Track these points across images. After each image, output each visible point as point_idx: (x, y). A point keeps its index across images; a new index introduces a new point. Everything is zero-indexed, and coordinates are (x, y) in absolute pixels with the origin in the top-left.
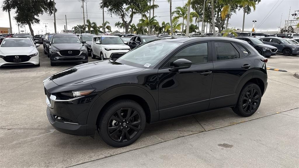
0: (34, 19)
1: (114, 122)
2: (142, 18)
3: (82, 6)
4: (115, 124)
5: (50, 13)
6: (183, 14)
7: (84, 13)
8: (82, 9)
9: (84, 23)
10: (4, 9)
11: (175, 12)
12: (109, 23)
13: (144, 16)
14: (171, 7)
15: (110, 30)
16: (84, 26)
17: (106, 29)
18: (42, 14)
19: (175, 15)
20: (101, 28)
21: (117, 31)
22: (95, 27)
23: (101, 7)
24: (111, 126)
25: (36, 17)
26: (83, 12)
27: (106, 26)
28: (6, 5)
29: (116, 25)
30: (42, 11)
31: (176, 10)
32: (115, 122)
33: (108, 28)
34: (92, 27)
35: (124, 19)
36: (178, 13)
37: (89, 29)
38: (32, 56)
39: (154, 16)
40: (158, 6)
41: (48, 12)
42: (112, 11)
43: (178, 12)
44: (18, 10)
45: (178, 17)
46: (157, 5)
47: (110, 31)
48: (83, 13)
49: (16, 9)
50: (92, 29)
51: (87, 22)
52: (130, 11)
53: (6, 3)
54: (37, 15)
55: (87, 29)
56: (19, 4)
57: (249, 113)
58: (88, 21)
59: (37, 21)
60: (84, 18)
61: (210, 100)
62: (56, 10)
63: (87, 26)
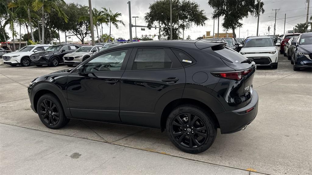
0: (238, 23)
5: (256, 15)
7: (308, 8)
8: (307, 3)
9: (307, 20)
10: (214, 17)
16: (307, 24)
18: (247, 17)
25: (240, 21)
26: (307, 7)
41: (254, 15)
49: (224, 16)
51: (311, 19)
53: (216, 12)
59: (240, 25)
60: (308, 14)
61: (119, 112)
62: (263, 11)
63: (310, 24)
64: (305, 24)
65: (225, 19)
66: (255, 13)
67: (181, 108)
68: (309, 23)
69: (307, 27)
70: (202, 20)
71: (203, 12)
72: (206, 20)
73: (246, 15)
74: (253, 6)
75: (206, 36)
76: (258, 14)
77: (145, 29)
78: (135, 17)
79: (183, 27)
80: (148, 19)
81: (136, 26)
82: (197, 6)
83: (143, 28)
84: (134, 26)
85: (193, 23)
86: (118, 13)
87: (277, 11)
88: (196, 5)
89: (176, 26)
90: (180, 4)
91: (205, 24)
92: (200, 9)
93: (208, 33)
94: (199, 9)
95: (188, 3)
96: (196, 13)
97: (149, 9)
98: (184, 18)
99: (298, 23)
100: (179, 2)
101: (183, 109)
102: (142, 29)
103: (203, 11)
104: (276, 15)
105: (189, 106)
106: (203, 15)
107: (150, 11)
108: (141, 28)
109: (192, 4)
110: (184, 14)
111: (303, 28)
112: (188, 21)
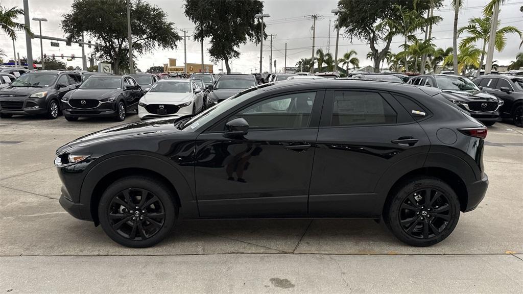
0: (233, 50)
1: (122, 207)
2: (406, 42)
3: (312, 27)
4: (123, 210)
5: (256, 41)
6: (486, 31)
7: (314, 38)
8: (313, 31)
9: (313, 55)
10: (196, 37)
11: (466, 28)
12: (356, 54)
13: (412, 38)
14: (456, 19)
15: (357, 65)
16: (313, 60)
17: (350, 63)
18: (245, 43)
19: (466, 35)
20: (340, 62)
21: (370, 66)
22: (329, 62)
23: (336, 27)
24: (117, 211)
25: (235, 48)
26: (312, 36)
27: (350, 59)
28: (197, 32)
29: (369, 57)
30: (245, 39)
31: (467, 25)
32: (124, 207)
33: (354, 61)
34: (325, 62)
35: (375, 45)
36: (473, 31)
37: (320, 64)
38: (182, 105)
39: (431, 37)
40: (442, 19)
41: (254, 41)
42: (353, 32)
43: (472, 29)
44: (213, 39)
45: (474, 39)
46: (439, 17)
47: (356, 67)
48: (312, 39)
49: (211, 38)
50: (324, 65)
51: (317, 53)
52: (386, 30)
53: (198, 29)
54: (237, 44)
55: (316, 66)
56: (216, 31)
57: (422, 240)
58: (319, 51)
59: (237, 54)
60: (313, 47)
61: (309, 197)
62: (266, 36)
63: (316, 61)
64: (311, 60)
65: (212, 41)
66: (256, 38)
67: (419, 182)
68: (315, 59)
69: (313, 63)
70: (172, 39)
71: (172, 26)
72: (178, 41)
73: (243, 39)
74: (253, 27)
75: (169, 65)
76: (259, 40)
77: (59, 44)
78: (40, 20)
79: (137, 46)
80: (69, 26)
81: (41, 37)
82: (163, 15)
83: (54, 41)
84: (37, 37)
85: (156, 43)
86: (15, 9)
87: (273, 37)
88: (160, 12)
89: (125, 44)
90: (132, 6)
91: (176, 46)
92: (167, 20)
93: (173, 62)
94: (165, 20)
95: (146, 8)
96: (161, 27)
97: (72, 9)
98: (138, 32)
99: (302, 58)
100: (130, 3)
101: (421, 184)
102: (53, 44)
103: (172, 24)
104: (271, 44)
105: (431, 178)
106: (172, 31)
107: (73, 12)
108: (51, 41)
109: (154, 10)
110: (139, 26)
111: (308, 66)
112: (147, 38)
